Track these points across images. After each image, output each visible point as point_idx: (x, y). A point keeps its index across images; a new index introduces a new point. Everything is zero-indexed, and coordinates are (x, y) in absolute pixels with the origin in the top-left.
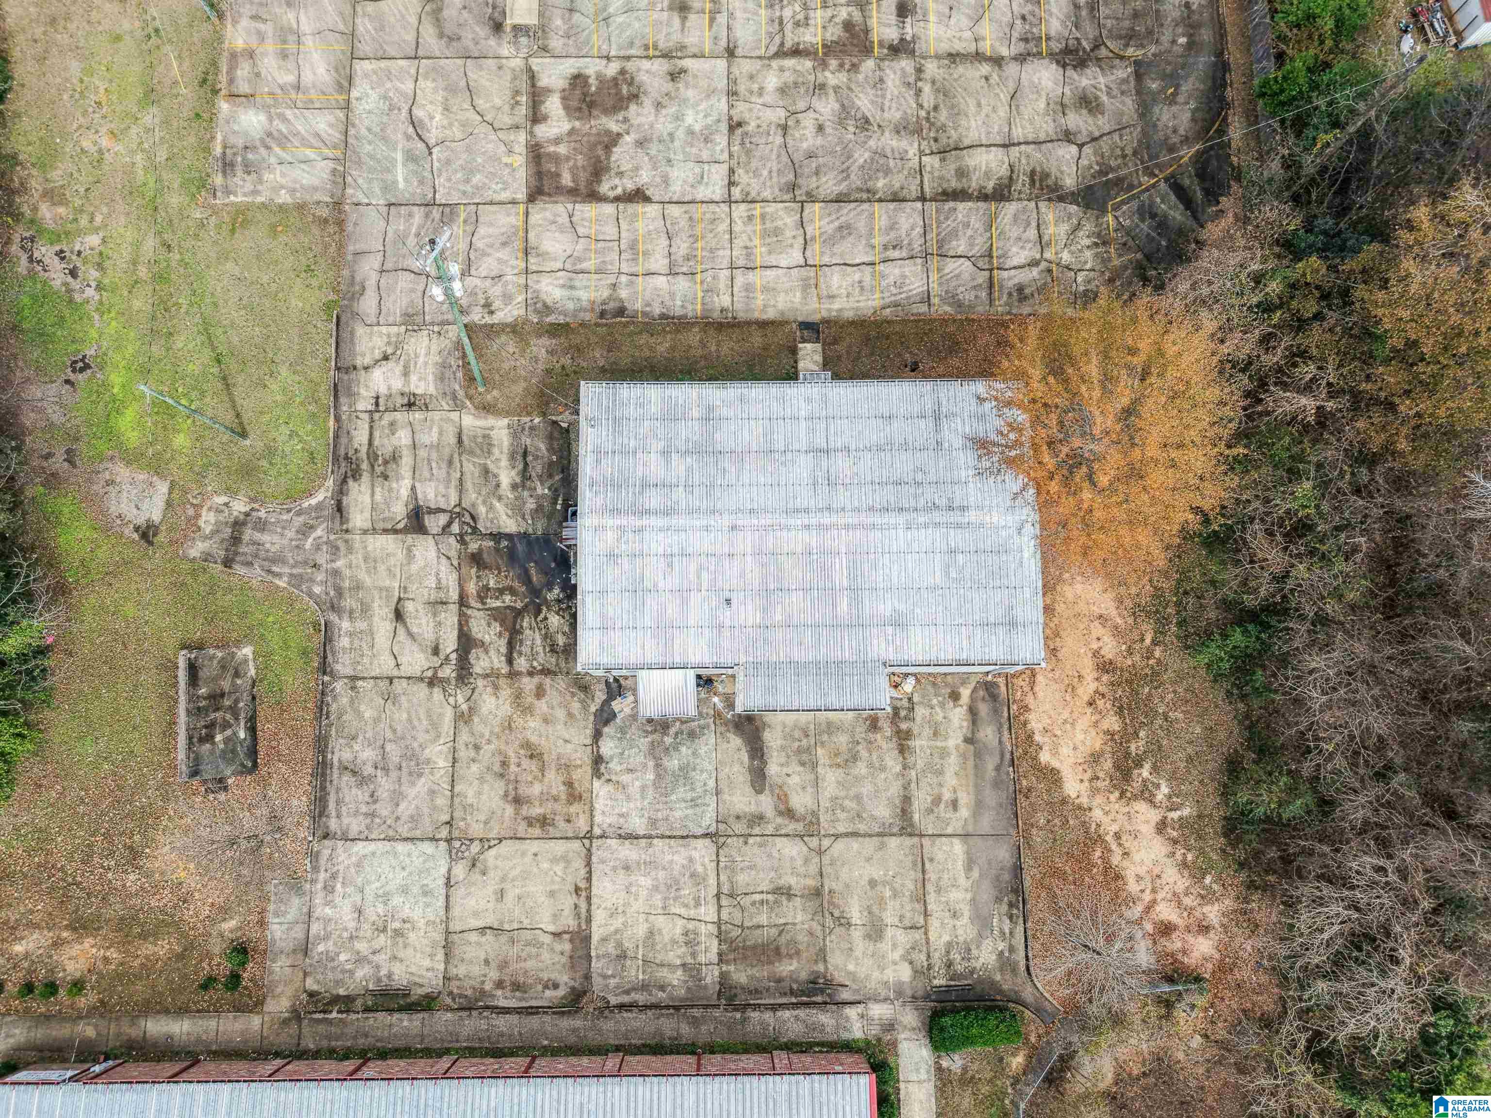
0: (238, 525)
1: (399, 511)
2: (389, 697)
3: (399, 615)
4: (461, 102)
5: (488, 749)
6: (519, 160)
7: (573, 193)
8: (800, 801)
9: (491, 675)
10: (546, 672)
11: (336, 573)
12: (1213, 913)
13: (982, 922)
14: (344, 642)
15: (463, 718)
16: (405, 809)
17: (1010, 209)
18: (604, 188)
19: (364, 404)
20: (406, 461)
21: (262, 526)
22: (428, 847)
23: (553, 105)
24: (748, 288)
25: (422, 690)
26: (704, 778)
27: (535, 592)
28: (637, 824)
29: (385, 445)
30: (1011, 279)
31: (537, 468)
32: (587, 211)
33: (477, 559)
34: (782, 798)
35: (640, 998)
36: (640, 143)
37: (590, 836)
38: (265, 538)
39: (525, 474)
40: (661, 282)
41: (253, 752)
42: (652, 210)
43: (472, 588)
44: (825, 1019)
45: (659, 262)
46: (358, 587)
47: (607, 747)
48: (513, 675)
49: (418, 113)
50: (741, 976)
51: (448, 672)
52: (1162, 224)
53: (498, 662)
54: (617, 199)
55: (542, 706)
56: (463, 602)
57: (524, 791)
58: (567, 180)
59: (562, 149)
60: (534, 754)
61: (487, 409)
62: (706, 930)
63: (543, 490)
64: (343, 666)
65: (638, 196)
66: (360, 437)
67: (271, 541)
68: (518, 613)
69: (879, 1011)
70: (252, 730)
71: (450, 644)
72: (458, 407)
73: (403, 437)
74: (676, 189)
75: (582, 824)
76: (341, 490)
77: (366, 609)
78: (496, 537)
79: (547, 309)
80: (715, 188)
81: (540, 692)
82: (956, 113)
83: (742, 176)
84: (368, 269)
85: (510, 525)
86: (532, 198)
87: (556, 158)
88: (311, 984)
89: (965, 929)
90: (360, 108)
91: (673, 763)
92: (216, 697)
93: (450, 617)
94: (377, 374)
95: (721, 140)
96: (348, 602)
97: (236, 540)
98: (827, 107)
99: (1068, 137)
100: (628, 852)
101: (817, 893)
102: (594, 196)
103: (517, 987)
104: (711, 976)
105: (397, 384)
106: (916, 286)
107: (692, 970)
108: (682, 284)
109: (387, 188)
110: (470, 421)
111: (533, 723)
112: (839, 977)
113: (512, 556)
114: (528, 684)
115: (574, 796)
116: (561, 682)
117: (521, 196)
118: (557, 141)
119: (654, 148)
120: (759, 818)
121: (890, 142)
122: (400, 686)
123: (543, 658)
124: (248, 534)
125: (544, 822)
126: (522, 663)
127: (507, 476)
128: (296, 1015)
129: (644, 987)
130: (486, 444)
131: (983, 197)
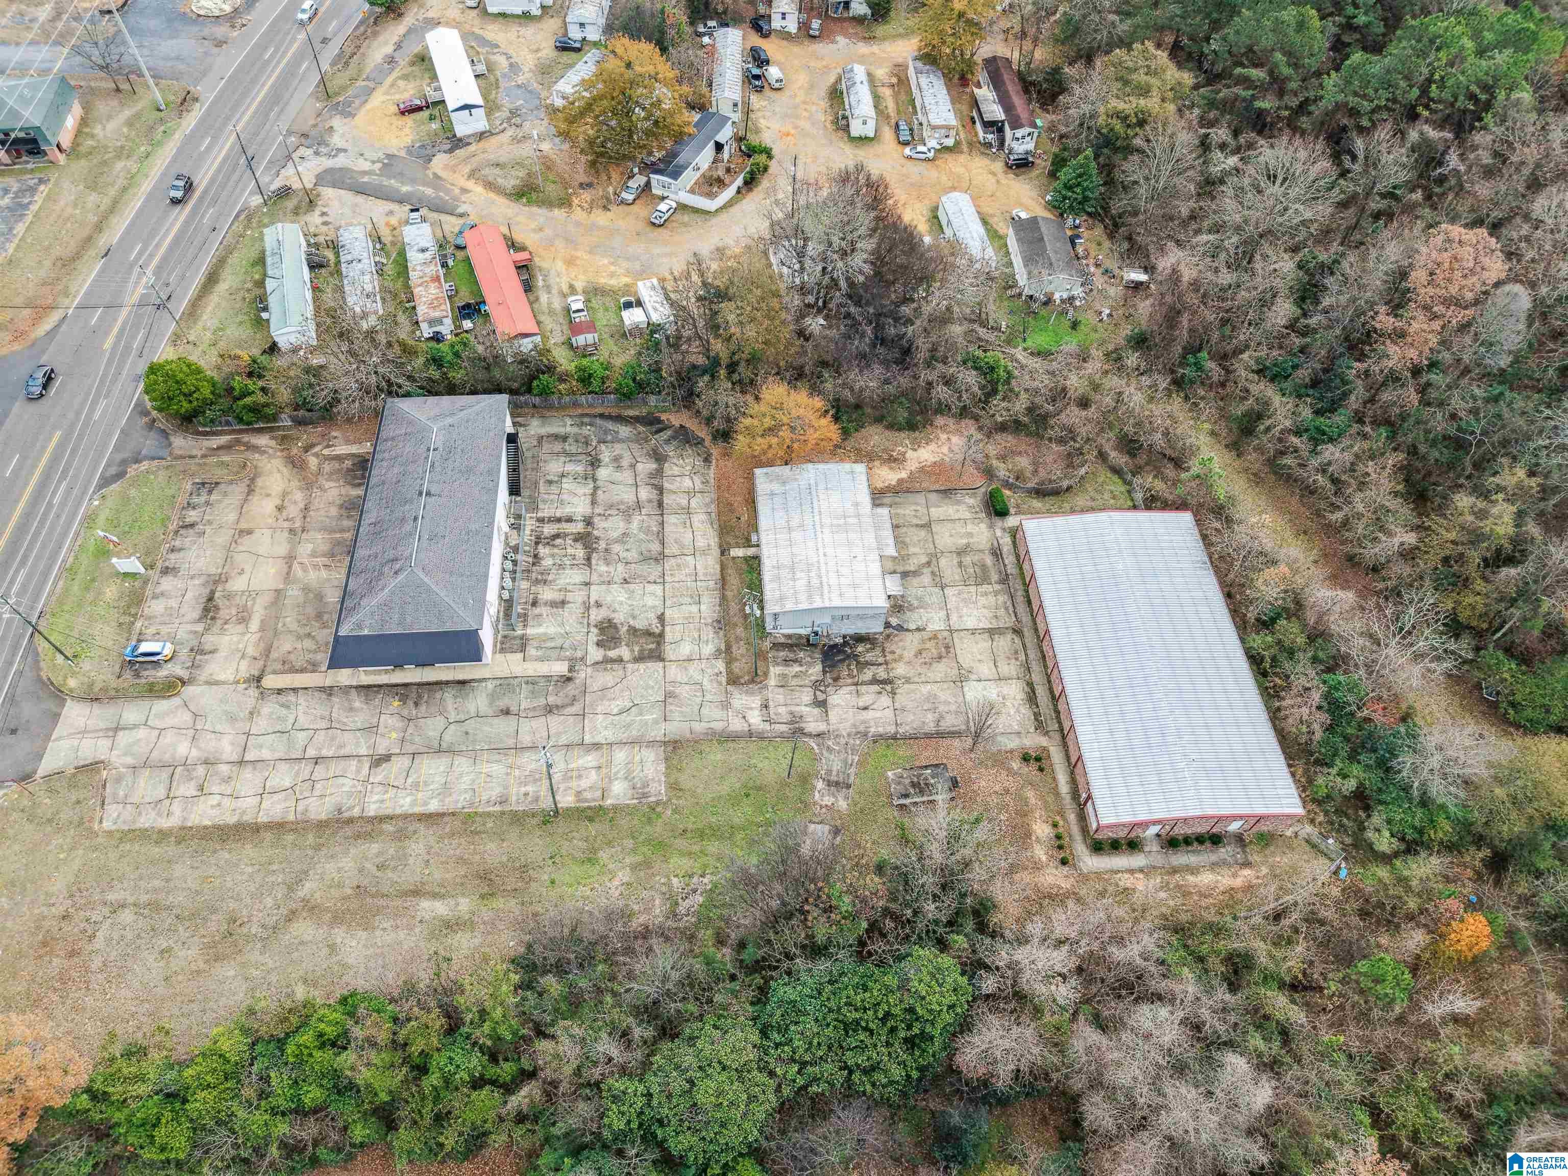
0: (829, 784)
1: (816, 711)
2: (903, 710)
3: (865, 708)
4: (610, 694)
5: (920, 670)
6: (642, 666)
7: (659, 644)
8: (924, 559)
9: (887, 671)
10: (883, 651)
11: (849, 735)
12: (944, 436)
13: (958, 503)
14: (881, 730)
15: (908, 681)
16: (951, 700)
17: (666, 485)
18: (657, 631)
19: (767, 726)
20: (794, 708)
21: (829, 772)
22: (966, 689)
23: (612, 654)
24: (705, 574)
25: (897, 697)
26: (920, 592)
27: (848, 657)
28: (943, 614)
29: (786, 718)
30: (698, 485)
31: (791, 656)
32: (669, 636)
33: (836, 679)
34: (923, 565)
35: (1011, 609)
36: (634, 618)
37: (950, 631)
38: (835, 769)
39: (795, 661)
40: (703, 607)
41: (937, 766)
42: (668, 613)
43: (850, 681)
44: (1005, 550)
45: (694, 608)
46: (854, 725)
47: (912, 626)
48: (886, 663)
49: (615, 711)
50: (995, 577)
51: (888, 688)
52: (674, 438)
53: (881, 669)
54: (663, 626)
55: (898, 652)
56: (856, 684)
57: (935, 655)
58: (653, 646)
59: (636, 649)
60: (920, 652)
61: (766, 674)
62: (980, 589)
63: (802, 655)
64: (891, 729)
65: (661, 618)
66: (784, 728)
67: (837, 765)
68: (858, 663)
69: (999, 533)
70: (926, 767)
71: (876, 688)
72: (766, 687)
73: (782, 710)
74: (658, 603)
75: (946, 634)
76: (810, 735)
77: (863, 722)
78: (824, 672)
79: (719, 650)
80: (658, 589)
81: (893, 652)
82: (622, 502)
83: (651, 579)
84: (699, 727)
85: (819, 667)
86: (663, 660)
87: (641, 651)
88: (1032, 730)
89: (962, 508)
90: (611, 739)
91: (916, 603)
92: (913, 785)
93: (863, 689)
94: (752, 721)
95: (632, 586)
96: (862, 728)
97: (837, 784)
98: (616, 548)
99: (633, 466)
100: (954, 618)
101: (959, 554)
102: (661, 635)
103: (1016, 652)
104: (998, 587)
105: (756, 713)
106: (703, 517)
107: (996, 593)
108: (704, 599)
109: (656, 722)
110: (772, 682)
111: (906, 654)
112: (989, 545)
113: (833, 666)
114: (889, 657)
115: (935, 637)
116: (887, 645)
117: (661, 664)
118: (632, 651)
119: (637, 612)
120: (933, 573)
121: (635, 525)
122: (897, 705)
123: (878, 651)
124: (834, 778)
125: (947, 647)
126: (881, 660)
127: (797, 668)
128: (1046, 733)
129: (1006, 609)
130: (784, 676)
131: (661, 493)
